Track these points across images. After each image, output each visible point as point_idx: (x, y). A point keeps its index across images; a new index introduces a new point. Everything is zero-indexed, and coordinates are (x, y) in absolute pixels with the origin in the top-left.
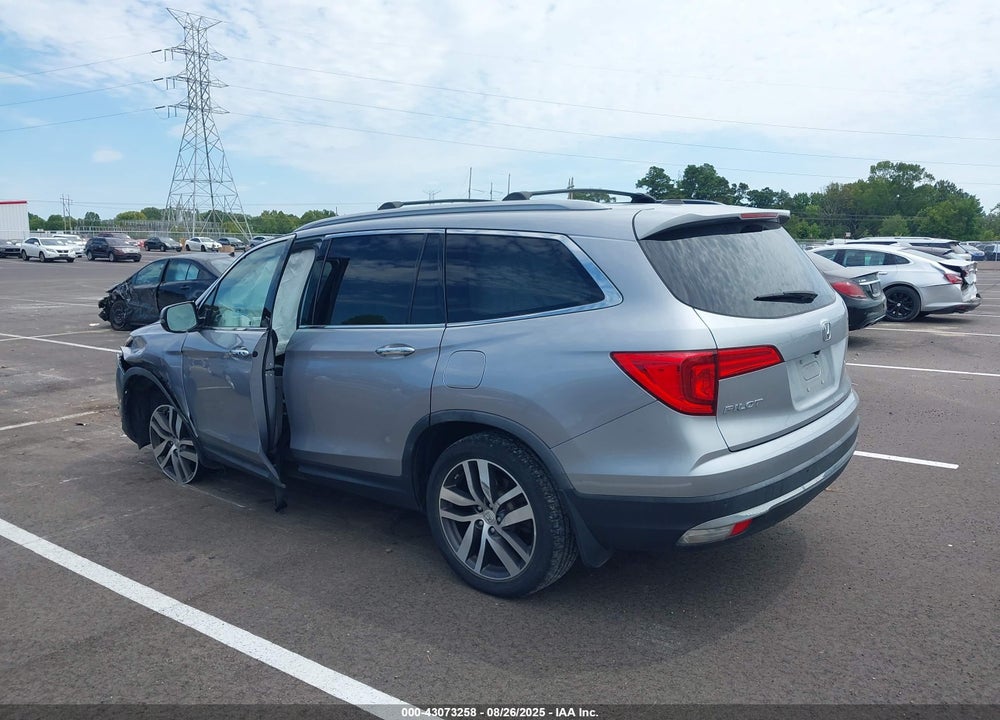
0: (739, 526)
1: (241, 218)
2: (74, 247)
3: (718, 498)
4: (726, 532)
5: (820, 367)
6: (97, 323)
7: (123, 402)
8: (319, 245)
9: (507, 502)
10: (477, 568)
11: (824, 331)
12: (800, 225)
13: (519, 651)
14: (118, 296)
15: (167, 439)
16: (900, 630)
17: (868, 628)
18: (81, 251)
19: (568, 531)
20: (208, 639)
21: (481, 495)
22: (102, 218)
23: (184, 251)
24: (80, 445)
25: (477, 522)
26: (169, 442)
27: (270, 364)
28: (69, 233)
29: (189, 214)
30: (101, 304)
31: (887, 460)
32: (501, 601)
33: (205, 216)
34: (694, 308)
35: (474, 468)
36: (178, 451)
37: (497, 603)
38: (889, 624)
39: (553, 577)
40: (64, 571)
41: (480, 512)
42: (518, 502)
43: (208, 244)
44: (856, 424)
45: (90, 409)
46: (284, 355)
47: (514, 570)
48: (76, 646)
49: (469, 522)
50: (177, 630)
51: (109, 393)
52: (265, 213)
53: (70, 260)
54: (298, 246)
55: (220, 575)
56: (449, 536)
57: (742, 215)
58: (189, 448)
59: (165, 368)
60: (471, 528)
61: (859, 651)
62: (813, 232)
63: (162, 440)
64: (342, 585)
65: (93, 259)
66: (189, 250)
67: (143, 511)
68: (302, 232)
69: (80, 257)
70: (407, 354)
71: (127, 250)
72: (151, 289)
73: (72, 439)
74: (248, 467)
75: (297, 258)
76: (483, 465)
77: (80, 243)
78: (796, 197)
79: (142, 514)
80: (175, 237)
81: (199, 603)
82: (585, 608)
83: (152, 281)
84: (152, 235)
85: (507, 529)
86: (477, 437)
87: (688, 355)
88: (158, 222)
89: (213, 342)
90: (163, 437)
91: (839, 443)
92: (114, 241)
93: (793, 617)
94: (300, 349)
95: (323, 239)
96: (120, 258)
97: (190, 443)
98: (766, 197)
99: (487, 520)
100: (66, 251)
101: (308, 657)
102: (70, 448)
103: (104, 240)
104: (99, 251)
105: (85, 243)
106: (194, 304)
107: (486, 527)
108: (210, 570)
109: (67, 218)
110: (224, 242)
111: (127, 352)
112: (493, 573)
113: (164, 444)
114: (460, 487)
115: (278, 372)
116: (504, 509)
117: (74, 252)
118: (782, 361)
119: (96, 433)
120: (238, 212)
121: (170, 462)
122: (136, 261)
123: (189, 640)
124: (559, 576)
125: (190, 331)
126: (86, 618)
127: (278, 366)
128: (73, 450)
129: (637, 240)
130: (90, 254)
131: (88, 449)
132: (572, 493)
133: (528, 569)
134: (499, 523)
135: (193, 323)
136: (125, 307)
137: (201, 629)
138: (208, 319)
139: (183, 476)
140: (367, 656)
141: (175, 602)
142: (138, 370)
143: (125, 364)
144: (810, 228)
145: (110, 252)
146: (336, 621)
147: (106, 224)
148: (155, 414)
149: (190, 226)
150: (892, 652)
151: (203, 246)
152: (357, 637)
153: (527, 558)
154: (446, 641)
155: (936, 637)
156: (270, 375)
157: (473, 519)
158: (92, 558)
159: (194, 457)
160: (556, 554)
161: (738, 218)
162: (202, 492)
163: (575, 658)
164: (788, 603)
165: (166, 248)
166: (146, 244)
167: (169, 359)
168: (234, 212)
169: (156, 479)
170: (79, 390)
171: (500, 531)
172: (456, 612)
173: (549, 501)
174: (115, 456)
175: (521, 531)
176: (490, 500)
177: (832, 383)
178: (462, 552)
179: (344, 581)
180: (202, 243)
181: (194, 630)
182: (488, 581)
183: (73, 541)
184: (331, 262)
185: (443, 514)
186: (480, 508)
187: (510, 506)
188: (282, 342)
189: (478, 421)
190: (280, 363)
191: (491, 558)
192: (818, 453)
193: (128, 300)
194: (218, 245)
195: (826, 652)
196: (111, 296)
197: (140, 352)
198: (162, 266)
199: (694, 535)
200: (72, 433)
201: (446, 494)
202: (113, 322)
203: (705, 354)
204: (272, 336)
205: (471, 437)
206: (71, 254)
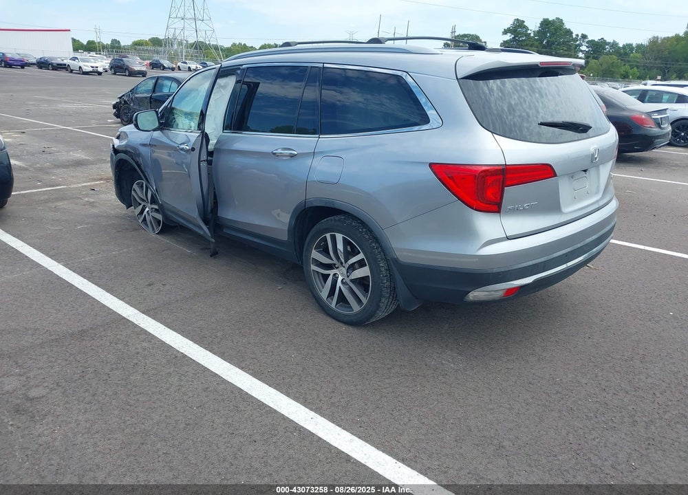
0: (510, 291)
1: (216, 48)
2: (102, 64)
3: (495, 271)
4: (500, 294)
5: (588, 182)
6: (113, 119)
7: (115, 176)
8: (239, 72)
9: (355, 263)
10: (333, 305)
11: (593, 155)
12: (623, 69)
13: (352, 361)
14: (125, 101)
15: (143, 204)
16: (618, 369)
17: (595, 366)
18: (107, 67)
19: (392, 285)
20: (153, 337)
21: (338, 258)
22: (122, 44)
23: (176, 70)
24: (92, 204)
25: (335, 274)
26: (144, 206)
27: (204, 157)
28: (100, 54)
29: (180, 43)
30: (115, 107)
31: (642, 250)
32: (346, 326)
33: (192, 45)
34: (492, 133)
35: (334, 239)
36: (150, 212)
37: (344, 328)
38: (611, 364)
39: (381, 314)
40: (71, 286)
41: (337, 268)
42: (361, 264)
43: (193, 66)
44: (613, 224)
45: (101, 179)
46: (213, 152)
47: (356, 308)
48: (72, 335)
49: (329, 275)
50: (136, 330)
51: (108, 170)
52: (234, 45)
53: (100, 74)
54: (223, 73)
55: (168, 296)
56: (317, 282)
57: (541, 63)
58: (157, 211)
59: (139, 155)
60: (330, 278)
61: (584, 381)
62: (633, 75)
63: (140, 204)
64: (246, 308)
65: (115, 74)
66: (180, 70)
67: (125, 250)
68: (226, 63)
69: (106, 71)
70: (292, 156)
71: (137, 68)
72: (146, 98)
73: (86, 199)
74: (191, 226)
75: (224, 81)
76: (339, 237)
77: (107, 61)
78: (624, 47)
79: (124, 253)
80: (171, 59)
81: (151, 313)
82: (402, 336)
83: (147, 92)
84: (156, 57)
85: (353, 281)
86: (337, 218)
87: (484, 168)
88: (160, 49)
89: (170, 139)
90: (140, 202)
91: (595, 237)
92: (128, 61)
93: (544, 354)
94: (223, 148)
95: (241, 67)
96: (133, 74)
97: (156, 207)
98: (601, 46)
99: (341, 274)
100: (97, 67)
101: (215, 354)
102: (85, 205)
103: (122, 60)
104: (119, 68)
105: (109, 62)
106: (157, 112)
107: (340, 278)
108: (162, 293)
109: (99, 43)
110: (204, 65)
111: (117, 143)
112: (344, 309)
113: (141, 206)
114: (325, 251)
115: (210, 163)
116: (352, 268)
117: (102, 68)
118: (555, 175)
119: (102, 196)
120: (215, 43)
121: (145, 219)
122: (143, 76)
123: (142, 337)
124: (386, 314)
125: (154, 130)
126: (80, 317)
127: (209, 158)
128: (87, 207)
129: (457, 78)
130: (113, 70)
131: (96, 206)
132: (396, 261)
133: (364, 309)
134: (348, 276)
135: (157, 125)
136: (129, 109)
137: (150, 330)
138: (166, 121)
139: (153, 229)
140: (254, 356)
141: (136, 311)
142: (122, 156)
143: (116, 151)
144: (631, 71)
145: (126, 69)
146: (237, 332)
147: (126, 49)
148: (135, 186)
149: (182, 52)
150: (607, 384)
151: (189, 68)
152: (249, 343)
153: (365, 301)
154: (306, 350)
155: (643, 377)
156: (204, 165)
157: (331, 272)
158: (89, 279)
159: (159, 217)
160: (383, 300)
161: (537, 65)
162: (165, 240)
163: (389, 369)
164: (543, 344)
165: (164, 68)
166: (151, 64)
167: (143, 150)
168: (212, 43)
169: (135, 230)
170: (95, 166)
171: (349, 282)
172: (316, 331)
173: (381, 265)
174: (112, 212)
175: (362, 283)
176: (343, 261)
177: (597, 193)
178: (324, 294)
179: (247, 306)
180: (189, 65)
181: (146, 331)
182: (339, 313)
183: (79, 268)
184: (247, 85)
185: (313, 267)
186: (336, 266)
187: (356, 266)
188: (213, 141)
189: (337, 207)
190: (211, 156)
191: (342, 298)
192: (577, 244)
193: (132, 104)
194: (200, 67)
195: (561, 380)
196: (120, 102)
197: (124, 143)
198: (154, 81)
199: (477, 295)
200: (87, 195)
201: (315, 254)
202: (122, 120)
203: (496, 167)
204: (205, 137)
205: (332, 218)
206: (100, 70)
